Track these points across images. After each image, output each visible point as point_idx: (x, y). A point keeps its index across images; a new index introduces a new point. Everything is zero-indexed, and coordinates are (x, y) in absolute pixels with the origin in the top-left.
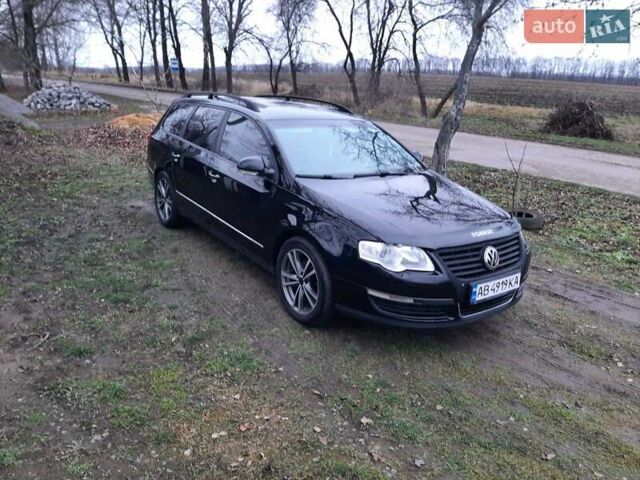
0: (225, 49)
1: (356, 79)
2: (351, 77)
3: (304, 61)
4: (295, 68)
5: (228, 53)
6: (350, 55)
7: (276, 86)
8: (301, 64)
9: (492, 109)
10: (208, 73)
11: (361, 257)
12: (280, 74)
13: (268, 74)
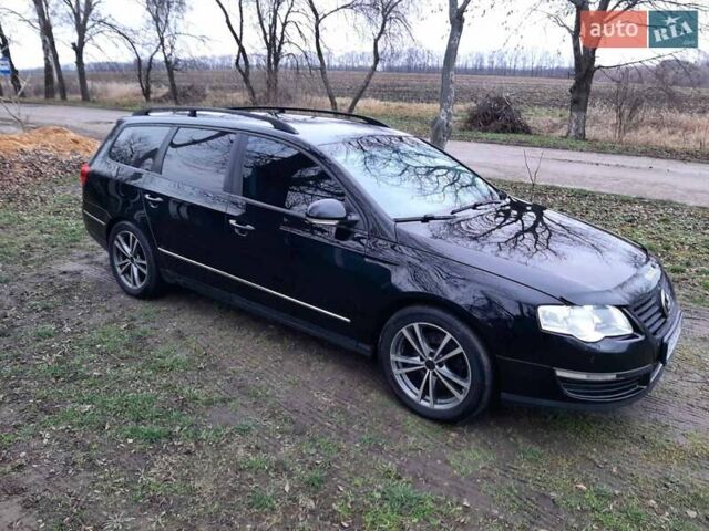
0: (74, 44)
1: (251, 78)
2: (246, 76)
3: (182, 57)
4: (170, 65)
5: (78, 49)
6: (242, 50)
7: (148, 88)
8: (177, 60)
9: (400, 107)
10: (52, 73)
11: (543, 327)
12: (152, 73)
13: (135, 73)
